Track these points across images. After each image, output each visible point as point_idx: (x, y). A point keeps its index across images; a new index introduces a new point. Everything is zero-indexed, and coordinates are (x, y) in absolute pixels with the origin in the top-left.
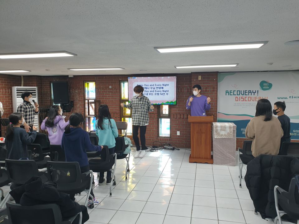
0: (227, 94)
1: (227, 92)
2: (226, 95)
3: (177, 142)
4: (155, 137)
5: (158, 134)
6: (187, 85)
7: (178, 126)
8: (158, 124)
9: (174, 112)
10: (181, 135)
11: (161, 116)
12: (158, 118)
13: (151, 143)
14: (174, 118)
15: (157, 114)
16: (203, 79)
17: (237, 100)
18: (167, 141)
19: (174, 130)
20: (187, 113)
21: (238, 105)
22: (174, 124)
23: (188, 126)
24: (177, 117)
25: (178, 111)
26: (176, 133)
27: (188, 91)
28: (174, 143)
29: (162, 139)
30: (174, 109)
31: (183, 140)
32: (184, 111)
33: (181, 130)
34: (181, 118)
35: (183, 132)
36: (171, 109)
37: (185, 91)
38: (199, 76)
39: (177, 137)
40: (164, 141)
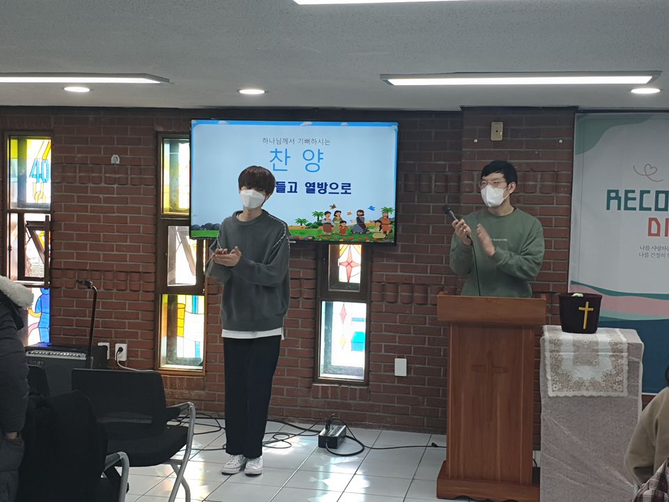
0: (614, 203)
1: (613, 195)
2: (608, 208)
3: (393, 404)
4: (299, 379)
5: (312, 368)
6: (443, 163)
7: (399, 336)
8: (315, 325)
9: (387, 275)
10: (412, 373)
11: (330, 290)
12: (315, 298)
13: (285, 407)
14: (383, 301)
15: (314, 281)
16: (511, 137)
17: (656, 232)
18: (350, 399)
19: (383, 353)
20: (442, 279)
21: (657, 251)
22: (385, 325)
23: (442, 337)
24: (397, 296)
25: (401, 272)
26: (392, 369)
27: (446, 188)
28: (382, 407)
29: (329, 392)
30: (385, 262)
31: (420, 398)
32: (427, 271)
33: (412, 355)
34: (414, 304)
35: (419, 364)
36: (372, 262)
37: (435, 185)
38: (493, 123)
39: (396, 384)
40: (339, 401)
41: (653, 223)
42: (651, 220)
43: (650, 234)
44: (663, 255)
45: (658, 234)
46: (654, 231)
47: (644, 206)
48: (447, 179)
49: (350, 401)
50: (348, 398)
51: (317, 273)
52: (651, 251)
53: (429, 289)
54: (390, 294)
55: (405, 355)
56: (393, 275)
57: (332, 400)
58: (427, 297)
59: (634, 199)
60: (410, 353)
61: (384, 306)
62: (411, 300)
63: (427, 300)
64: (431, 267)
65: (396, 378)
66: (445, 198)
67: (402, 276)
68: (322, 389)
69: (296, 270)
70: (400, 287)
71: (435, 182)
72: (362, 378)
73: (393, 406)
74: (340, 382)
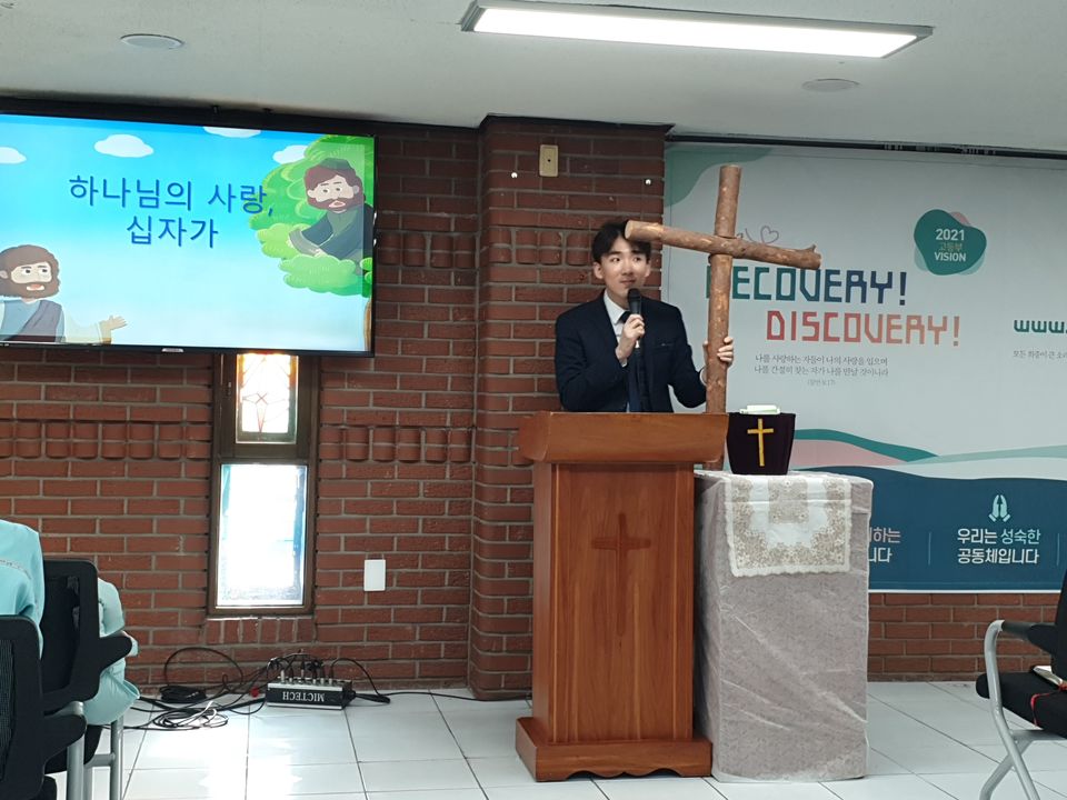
3: (360, 644)
4: (180, 610)
5: (204, 589)
6: (445, 215)
7: (371, 520)
8: (210, 510)
9: (349, 412)
10: (395, 583)
11: (237, 442)
12: (211, 460)
13: (151, 667)
14: (341, 458)
15: (207, 426)
16: (571, 171)
17: (778, 334)
18: (280, 641)
19: (342, 551)
20: (446, 417)
21: (780, 364)
22: (346, 502)
23: (446, 516)
24: (368, 447)
25: (375, 405)
26: (359, 578)
27: (451, 261)
28: (339, 651)
29: (240, 630)
30: (346, 389)
31: (409, 627)
32: (420, 402)
33: (395, 552)
34: (397, 462)
35: (406, 567)
36: (321, 389)
37: (432, 255)
38: (542, 146)
39: (366, 606)
40: (258, 646)
41: (775, 318)
42: (771, 314)
43: (770, 337)
44: (790, 369)
45: (781, 337)
46: (776, 331)
47: (761, 292)
48: (451, 244)
49: (281, 645)
50: (277, 639)
51: (213, 410)
52: (772, 363)
53: (423, 434)
54: (354, 446)
55: (383, 553)
56: (361, 412)
57: (245, 646)
58: (418, 449)
59: (747, 281)
60: (392, 550)
61: (344, 467)
62: (392, 455)
63: (419, 454)
64: (427, 395)
65: (366, 595)
66: (449, 277)
67: (377, 412)
68: (226, 627)
69: (176, 405)
70: (371, 432)
71: (432, 248)
72: (299, 602)
73: (359, 647)
74: (259, 612)
